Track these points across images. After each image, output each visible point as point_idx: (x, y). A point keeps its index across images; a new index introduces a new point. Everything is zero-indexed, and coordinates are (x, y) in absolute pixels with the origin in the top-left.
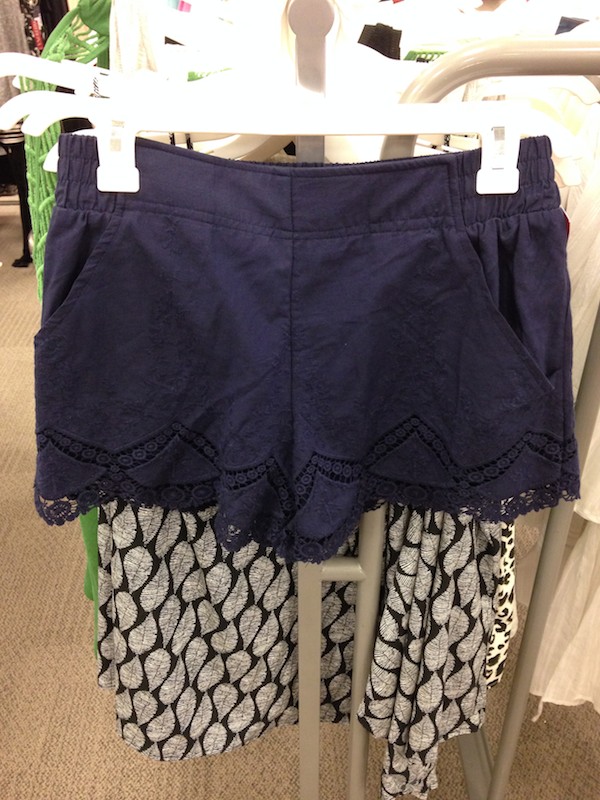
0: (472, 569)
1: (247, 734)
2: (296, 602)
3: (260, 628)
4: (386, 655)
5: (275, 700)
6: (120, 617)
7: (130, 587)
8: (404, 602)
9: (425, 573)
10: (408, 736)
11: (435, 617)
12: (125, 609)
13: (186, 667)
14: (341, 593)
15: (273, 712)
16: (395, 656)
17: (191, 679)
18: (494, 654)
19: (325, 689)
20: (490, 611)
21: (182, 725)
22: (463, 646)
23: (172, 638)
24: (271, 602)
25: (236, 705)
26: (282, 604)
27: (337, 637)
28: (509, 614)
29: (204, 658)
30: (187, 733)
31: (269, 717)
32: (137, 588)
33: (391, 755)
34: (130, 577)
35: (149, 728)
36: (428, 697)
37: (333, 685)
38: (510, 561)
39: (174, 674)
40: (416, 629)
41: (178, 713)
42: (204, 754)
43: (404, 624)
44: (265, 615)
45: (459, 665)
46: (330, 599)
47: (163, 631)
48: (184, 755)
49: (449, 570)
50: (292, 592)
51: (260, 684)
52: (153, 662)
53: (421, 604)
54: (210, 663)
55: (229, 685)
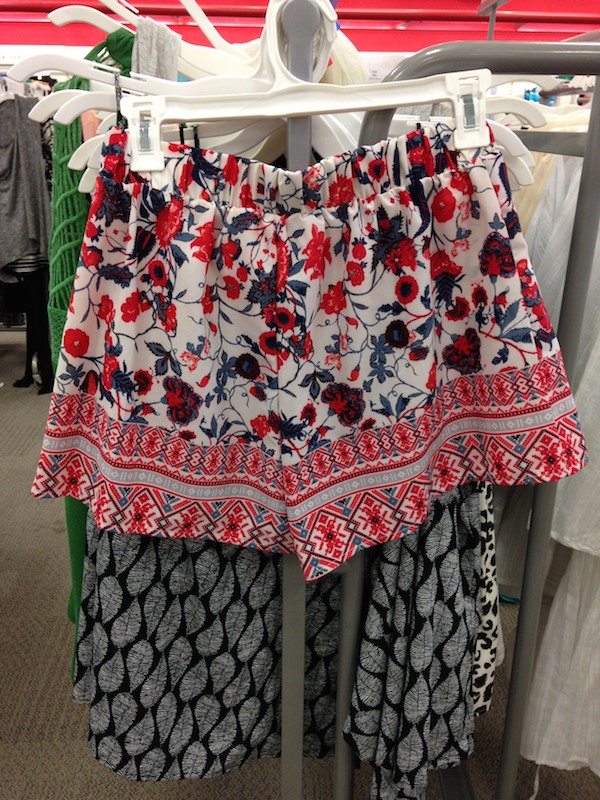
0: (453, 557)
1: (228, 758)
2: (281, 603)
3: (246, 627)
4: (372, 656)
5: (258, 720)
6: (103, 607)
7: (117, 569)
8: (389, 594)
9: (408, 560)
10: (396, 757)
11: (419, 609)
12: (109, 594)
13: (168, 667)
14: (326, 599)
15: (256, 735)
16: (380, 658)
17: (174, 684)
18: (481, 672)
19: (309, 713)
20: (473, 613)
21: (161, 735)
22: (448, 648)
23: (156, 630)
24: (256, 599)
25: (218, 722)
26: (268, 603)
27: (322, 649)
28: (494, 628)
29: (188, 662)
30: (165, 748)
31: (251, 741)
32: (124, 569)
33: (379, 781)
34: (118, 558)
35: (127, 739)
36: (415, 704)
37: (318, 709)
38: (492, 569)
39: (155, 672)
40: (401, 623)
41: (158, 720)
42: (182, 777)
43: (388, 620)
44: (251, 614)
45: (445, 672)
46: (316, 604)
47: (147, 620)
48: (162, 775)
49: (432, 554)
50: (277, 592)
51: (243, 697)
52: (136, 656)
53: (405, 595)
54: (194, 669)
55: (212, 697)
